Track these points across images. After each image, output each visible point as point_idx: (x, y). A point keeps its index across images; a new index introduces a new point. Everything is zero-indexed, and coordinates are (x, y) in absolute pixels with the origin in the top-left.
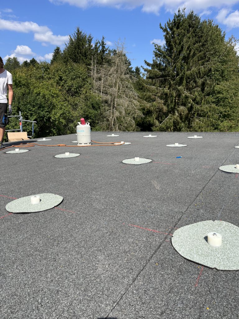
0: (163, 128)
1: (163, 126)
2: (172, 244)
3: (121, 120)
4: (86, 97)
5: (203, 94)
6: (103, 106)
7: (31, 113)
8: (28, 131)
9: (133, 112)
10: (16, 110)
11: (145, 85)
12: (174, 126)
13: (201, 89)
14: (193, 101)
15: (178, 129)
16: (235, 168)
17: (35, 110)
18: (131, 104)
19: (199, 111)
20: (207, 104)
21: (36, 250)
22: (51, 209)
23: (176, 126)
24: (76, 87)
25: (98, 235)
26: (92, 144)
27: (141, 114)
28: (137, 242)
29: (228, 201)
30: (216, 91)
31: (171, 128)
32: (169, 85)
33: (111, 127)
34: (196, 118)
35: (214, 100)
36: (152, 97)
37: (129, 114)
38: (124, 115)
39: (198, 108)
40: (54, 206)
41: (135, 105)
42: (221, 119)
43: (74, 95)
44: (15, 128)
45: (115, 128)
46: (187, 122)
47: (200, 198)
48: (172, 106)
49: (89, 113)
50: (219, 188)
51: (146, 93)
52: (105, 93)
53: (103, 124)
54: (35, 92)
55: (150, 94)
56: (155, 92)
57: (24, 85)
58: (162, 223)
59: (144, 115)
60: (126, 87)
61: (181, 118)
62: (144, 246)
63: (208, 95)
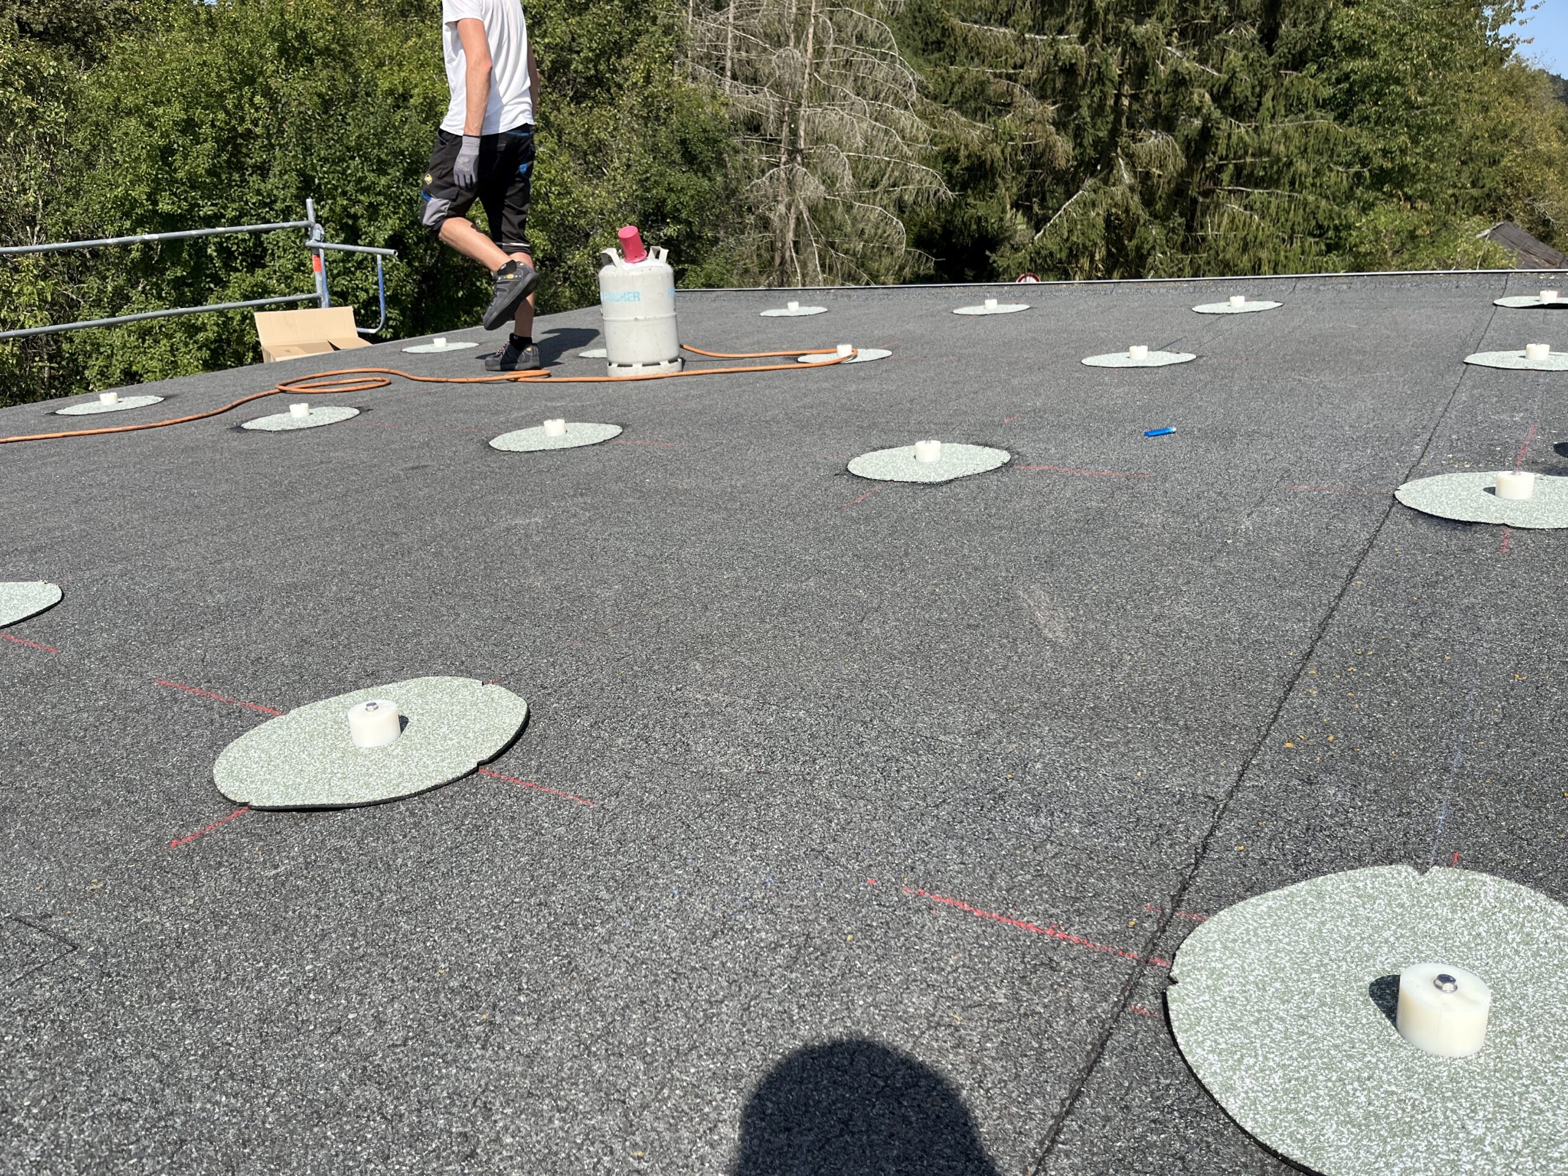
0: (1051, 254)
1: (1052, 244)
2: (1171, 1033)
3: (832, 218)
4: (646, 103)
5: (1272, 60)
6: (736, 151)
7: (371, 204)
8: (363, 296)
9: (896, 173)
10: (293, 191)
11: (956, 22)
12: (1108, 241)
13: (1260, 31)
14: (1215, 99)
15: (1132, 255)
16: (1492, 491)
17: (389, 187)
18: (886, 132)
19: (1246, 153)
20: (1289, 110)
21: (365, 1068)
22: (459, 779)
23: (1118, 243)
24: (590, 49)
25: (723, 964)
26: (684, 362)
27: (935, 186)
28: (958, 1020)
29: (1477, 718)
30: (1340, 38)
31: (1092, 256)
32: (1084, 16)
33: (783, 258)
34: (1230, 192)
35: (1327, 92)
36: (991, 90)
37: (874, 184)
38: (848, 190)
39: (1241, 138)
40: (473, 765)
41: (903, 138)
42: (1358, 192)
43: (586, 96)
44: (296, 284)
45: (804, 266)
46: (1178, 220)
47: (1308, 695)
48: (1101, 135)
49: (670, 190)
50: (1415, 626)
51: (961, 69)
52: (746, 80)
53: (739, 242)
54: (384, 85)
55: (984, 73)
56: (1011, 62)
57: (326, 51)
58: (1100, 878)
59: (953, 190)
60: (858, 42)
61: (1148, 201)
62: (1003, 1053)
63: (1298, 62)
